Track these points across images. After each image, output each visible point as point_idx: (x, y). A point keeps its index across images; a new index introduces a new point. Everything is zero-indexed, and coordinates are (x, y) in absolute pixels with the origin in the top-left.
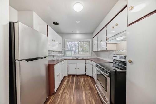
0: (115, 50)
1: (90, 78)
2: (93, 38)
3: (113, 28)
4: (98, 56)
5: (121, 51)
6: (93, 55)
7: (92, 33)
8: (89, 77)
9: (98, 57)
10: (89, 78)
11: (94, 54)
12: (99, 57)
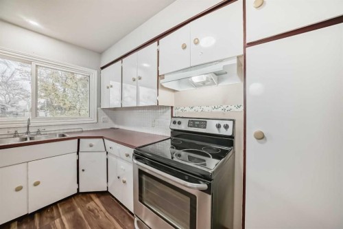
0: (172, 107)
1: (97, 200)
2: (102, 68)
3: (184, 47)
4: (115, 121)
5: (188, 109)
6: (101, 120)
7: (100, 53)
8: (93, 196)
9: (116, 126)
10: (96, 203)
11: (106, 116)
12: (122, 124)
